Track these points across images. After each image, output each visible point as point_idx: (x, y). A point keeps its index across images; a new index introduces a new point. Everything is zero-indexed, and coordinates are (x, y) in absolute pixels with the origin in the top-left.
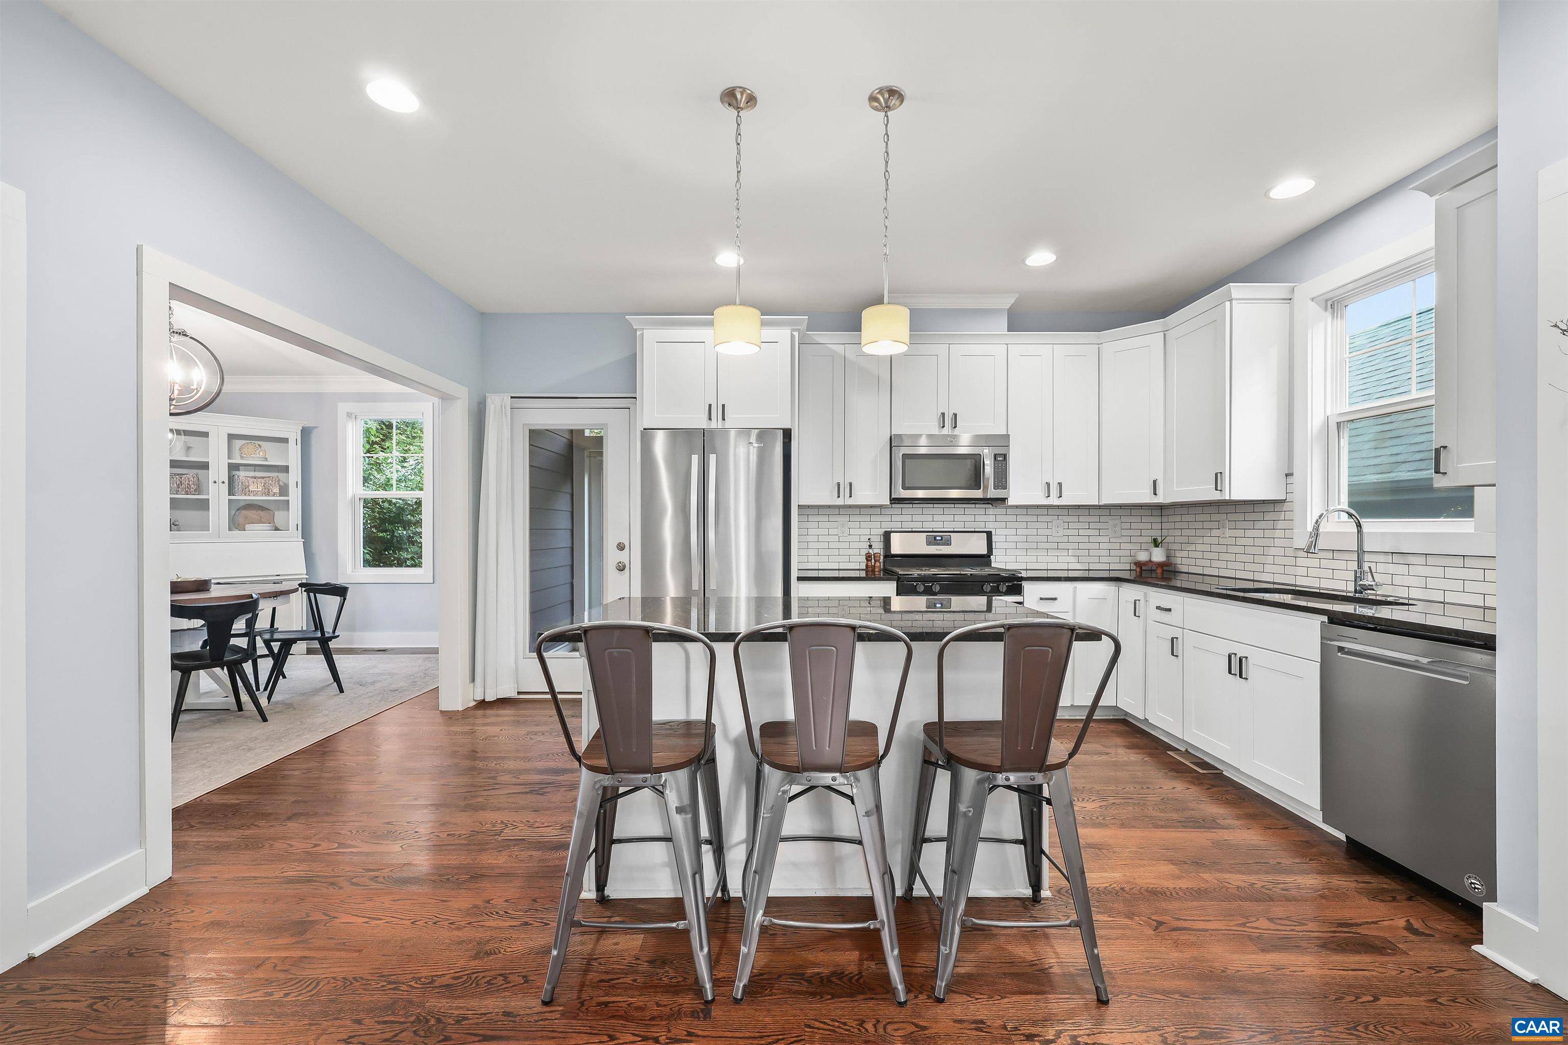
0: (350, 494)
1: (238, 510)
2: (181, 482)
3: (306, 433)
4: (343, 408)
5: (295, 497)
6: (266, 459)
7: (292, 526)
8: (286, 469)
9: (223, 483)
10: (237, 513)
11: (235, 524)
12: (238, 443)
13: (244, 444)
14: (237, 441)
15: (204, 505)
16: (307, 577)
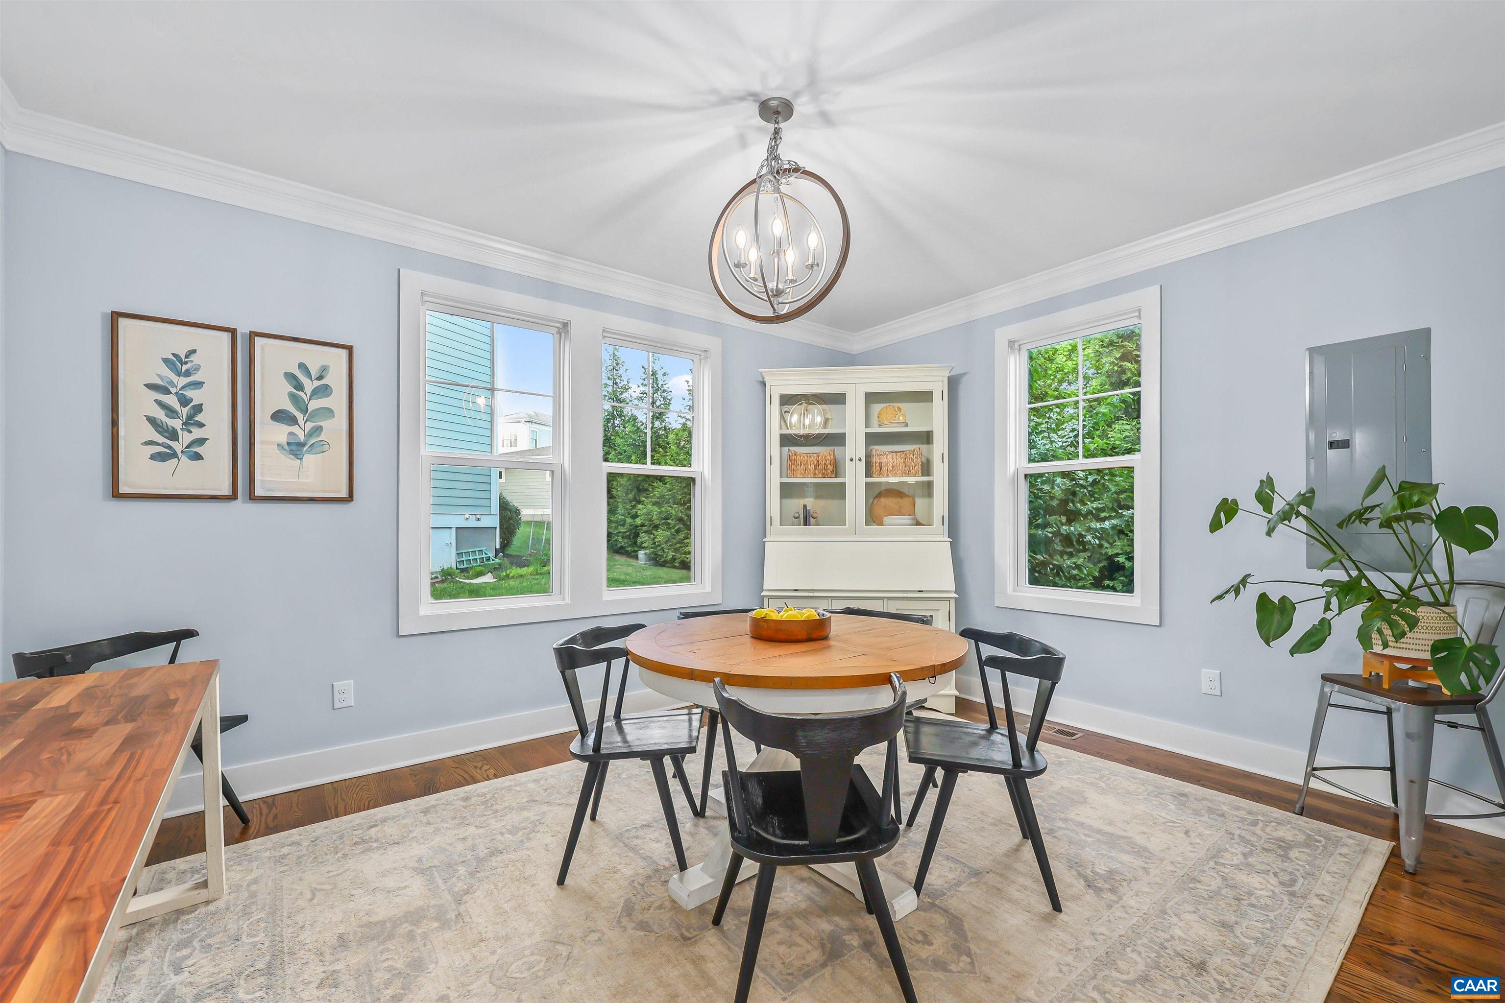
0: (1012, 469)
1: (876, 497)
2: (818, 461)
3: (953, 383)
4: (1003, 335)
5: (940, 476)
6: (906, 425)
7: (937, 519)
8: (927, 438)
9: (860, 460)
10: (876, 500)
11: (873, 518)
12: (877, 408)
13: (883, 409)
14: (875, 405)
15: (839, 491)
16: (957, 596)
